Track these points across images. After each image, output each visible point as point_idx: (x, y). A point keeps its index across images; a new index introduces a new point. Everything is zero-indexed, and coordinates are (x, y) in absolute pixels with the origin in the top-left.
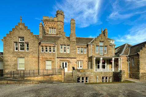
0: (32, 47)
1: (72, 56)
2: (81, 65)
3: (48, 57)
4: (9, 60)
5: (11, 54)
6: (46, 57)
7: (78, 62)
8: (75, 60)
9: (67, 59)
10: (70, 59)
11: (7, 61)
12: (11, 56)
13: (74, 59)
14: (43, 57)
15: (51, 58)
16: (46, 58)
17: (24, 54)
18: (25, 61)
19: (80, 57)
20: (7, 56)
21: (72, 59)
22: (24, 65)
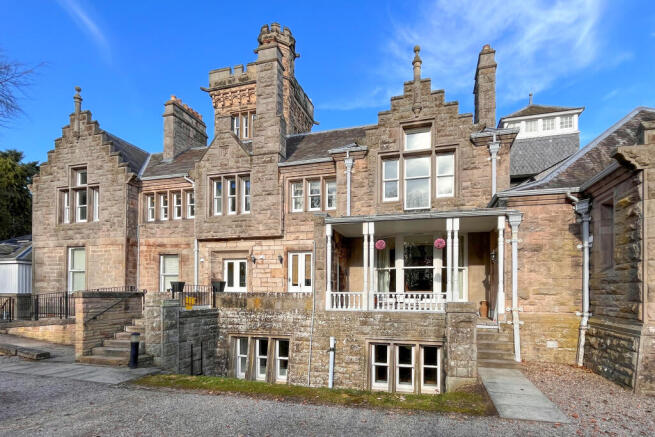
0: (109, 203)
1: (261, 227)
2: (307, 272)
3: (165, 241)
4: (46, 260)
5: (51, 236)
6: (160, 241)
7: (295, 259)
8: (277, 247)
9: (242, 245)
10: (252, 243)
11: (42, 264)
12: (52, 243)
13: (271, 242)
14: (152, 241)
15: (177, 246)
16: (160, 246)
17: (86, 232)
18: (87, 261)
19: (303, 228)
20: (41, 244)
21: (264, 242)
22: (83, 276)
